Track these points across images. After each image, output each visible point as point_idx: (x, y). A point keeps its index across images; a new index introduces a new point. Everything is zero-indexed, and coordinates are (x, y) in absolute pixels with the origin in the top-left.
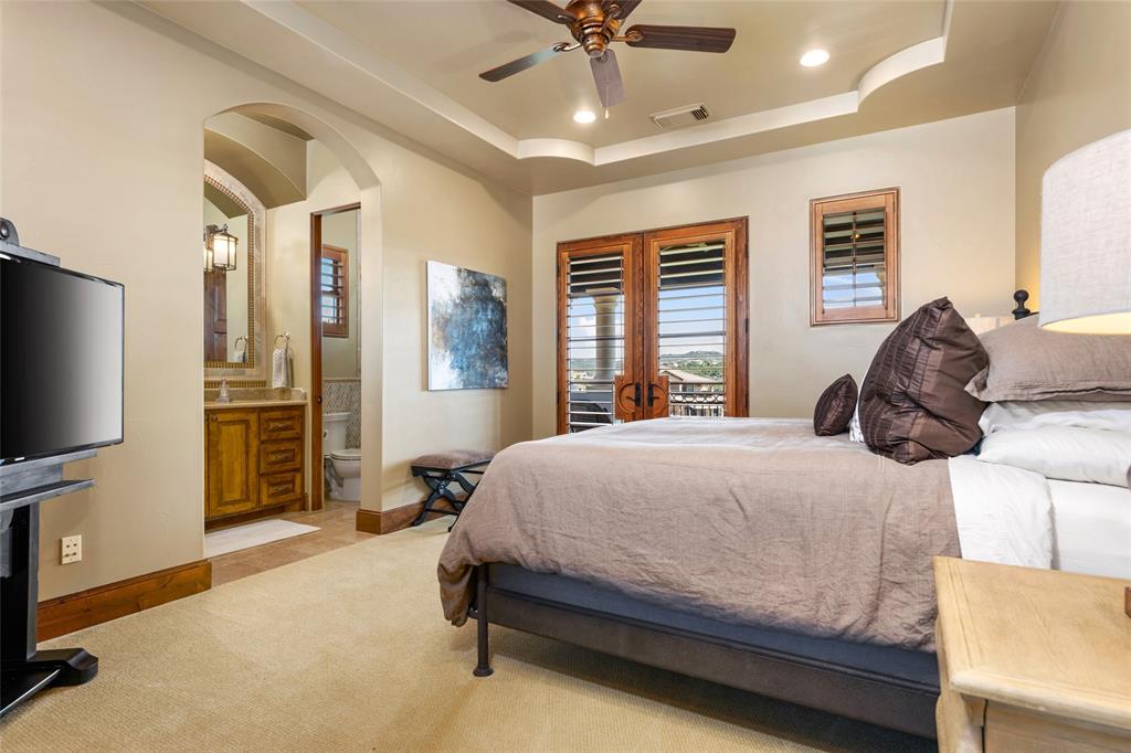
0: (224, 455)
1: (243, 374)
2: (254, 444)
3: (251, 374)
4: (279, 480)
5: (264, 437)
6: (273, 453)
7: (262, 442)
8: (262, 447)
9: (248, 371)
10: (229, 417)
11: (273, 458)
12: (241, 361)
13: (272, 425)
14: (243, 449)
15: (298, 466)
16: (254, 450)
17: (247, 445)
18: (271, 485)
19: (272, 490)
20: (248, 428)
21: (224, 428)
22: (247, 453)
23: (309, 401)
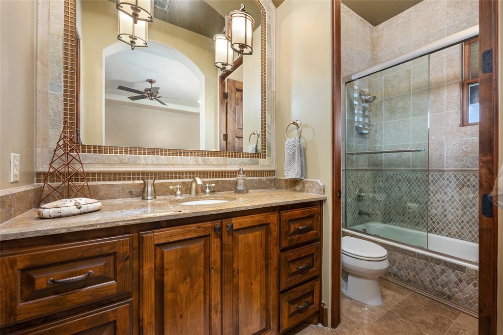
0: (241, 275)
1: (257, 163)
2: (275, 252)
3: (263, 164)
4: (299, 294)
5: (284, 245)
6: (293, 261)
7: (282, 251)
8: (283, 255)
9: (261, 161)
10: (247, 221)
11: (294, 267)
12: (254, 151)
13: (293, 227)
14: (263, 263)
15: (317, 273)
16: (274, 262)
17: (267, 257)
18: (292, 302)
19: (293, 308)
20: (268, 233)
21: (241, 236)
22: (267, 267)
23: (329, 196)
